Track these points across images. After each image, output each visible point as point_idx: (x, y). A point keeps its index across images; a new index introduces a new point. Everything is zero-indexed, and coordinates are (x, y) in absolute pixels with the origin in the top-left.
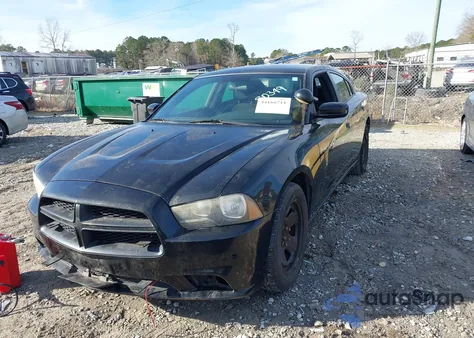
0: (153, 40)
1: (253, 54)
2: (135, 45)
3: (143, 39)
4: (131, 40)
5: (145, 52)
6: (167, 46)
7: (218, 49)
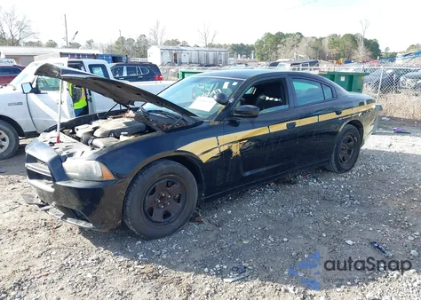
0: (288, 35)
1: (387, 49)
2: (272, 40)
3: (279, 34)
4: (269, 35)
5: (279, 46)
6: (299, 41)
7: (348, 43)
